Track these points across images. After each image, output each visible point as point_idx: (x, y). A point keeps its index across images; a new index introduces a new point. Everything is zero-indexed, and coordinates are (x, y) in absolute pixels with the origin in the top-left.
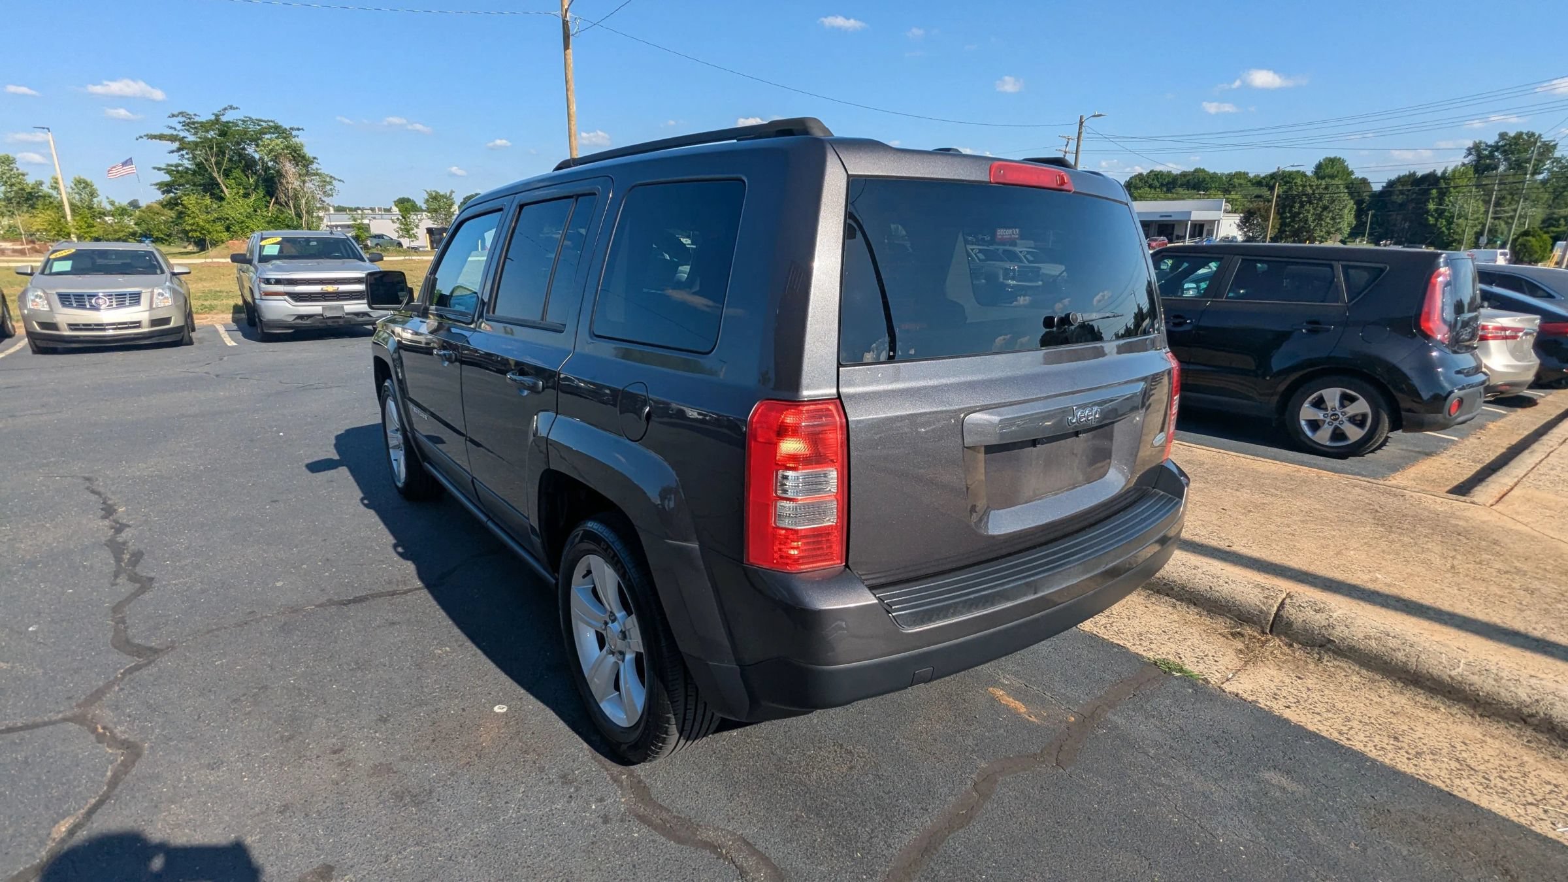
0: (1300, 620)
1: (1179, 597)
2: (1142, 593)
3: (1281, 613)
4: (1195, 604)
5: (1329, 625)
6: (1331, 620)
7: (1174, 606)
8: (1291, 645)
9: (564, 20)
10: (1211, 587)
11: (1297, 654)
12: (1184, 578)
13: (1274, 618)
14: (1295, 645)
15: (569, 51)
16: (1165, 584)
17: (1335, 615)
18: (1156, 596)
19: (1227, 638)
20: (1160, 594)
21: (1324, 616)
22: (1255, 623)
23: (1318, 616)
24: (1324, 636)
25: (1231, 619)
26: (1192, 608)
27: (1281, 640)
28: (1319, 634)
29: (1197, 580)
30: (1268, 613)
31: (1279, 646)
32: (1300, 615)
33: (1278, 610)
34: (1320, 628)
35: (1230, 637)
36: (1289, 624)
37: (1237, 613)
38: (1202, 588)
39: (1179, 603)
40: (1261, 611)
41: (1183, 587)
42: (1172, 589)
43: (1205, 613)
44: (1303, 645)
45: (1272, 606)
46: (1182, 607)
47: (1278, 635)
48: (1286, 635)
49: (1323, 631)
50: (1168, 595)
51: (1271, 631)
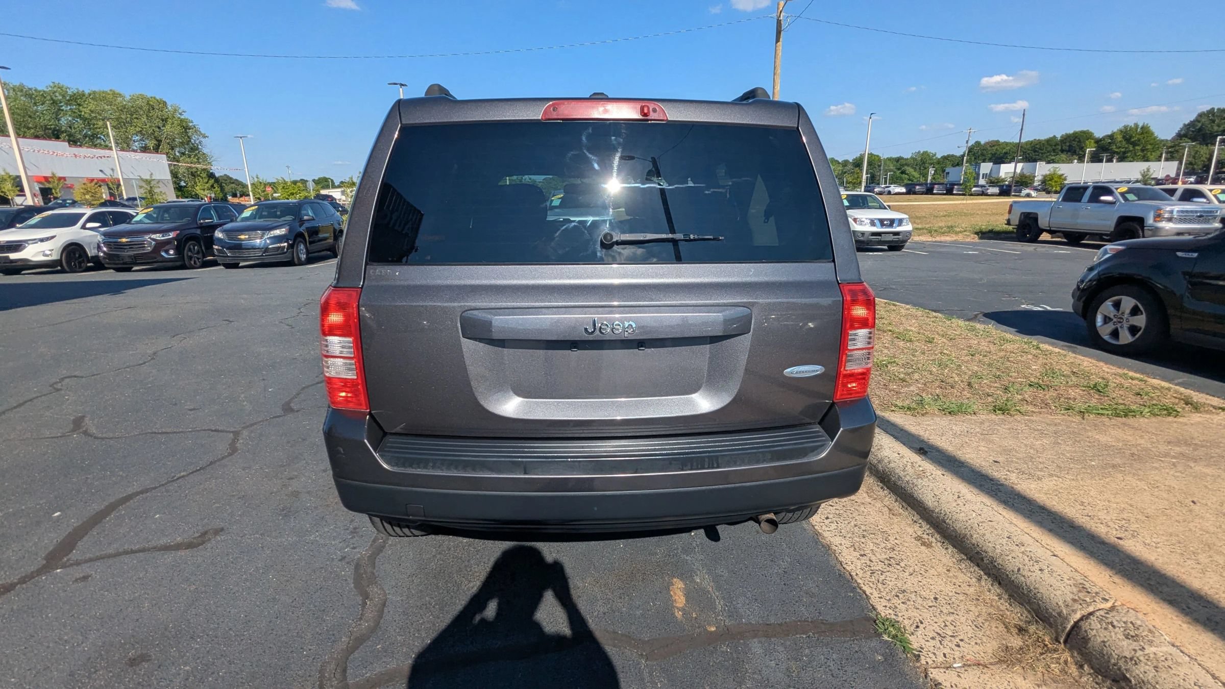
0: (1099, 640)
1: (987, 571)
2: (956, 556)
3: (1082, 623)
4: (1000, 584)
5: (1131, 659)
6: (1139, 653)
7: (979, 579)
8: (1081, 667)
9: (778, 20)
10: (1019, 570)
11: (1084, 679)
12: (998, 551)
13: (1073, 628)
14: (1086, 667)
15: (780, 44)
16: (978, 553)
17: (1150, 650)
18: (968, 563)
19: (1008, 631)
20: (972, 561)
21: (1135, 645)
22: (1051, 625)
23: (1125, 643)
24: (1119, 669)
25: (1029, 612)
26: (996, 586)
27: (1072, 657)
28: (1115, 665)
29: (1010, 558)
30: (1066, 619)
31: (1066, 662)
32: (1103, 633)
33: (1081, 619)
34: (1120, 658)
35: (1014, 631)
36: (1086, 640)
37: (1035, 607)
38: (1010, 567)
39: (986, 577)
40: (1060, 614)
41: (992, 561)
42: (982, 560)
43: (1006, 597)
44: (1096, 672)
45: (1074, 611)
46: (986, 582)
47: (1070, 649)
48: (1081, 653)
49: (1121, 663)
50: (978, 566)
51: (1065, 642)
